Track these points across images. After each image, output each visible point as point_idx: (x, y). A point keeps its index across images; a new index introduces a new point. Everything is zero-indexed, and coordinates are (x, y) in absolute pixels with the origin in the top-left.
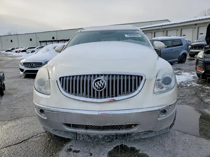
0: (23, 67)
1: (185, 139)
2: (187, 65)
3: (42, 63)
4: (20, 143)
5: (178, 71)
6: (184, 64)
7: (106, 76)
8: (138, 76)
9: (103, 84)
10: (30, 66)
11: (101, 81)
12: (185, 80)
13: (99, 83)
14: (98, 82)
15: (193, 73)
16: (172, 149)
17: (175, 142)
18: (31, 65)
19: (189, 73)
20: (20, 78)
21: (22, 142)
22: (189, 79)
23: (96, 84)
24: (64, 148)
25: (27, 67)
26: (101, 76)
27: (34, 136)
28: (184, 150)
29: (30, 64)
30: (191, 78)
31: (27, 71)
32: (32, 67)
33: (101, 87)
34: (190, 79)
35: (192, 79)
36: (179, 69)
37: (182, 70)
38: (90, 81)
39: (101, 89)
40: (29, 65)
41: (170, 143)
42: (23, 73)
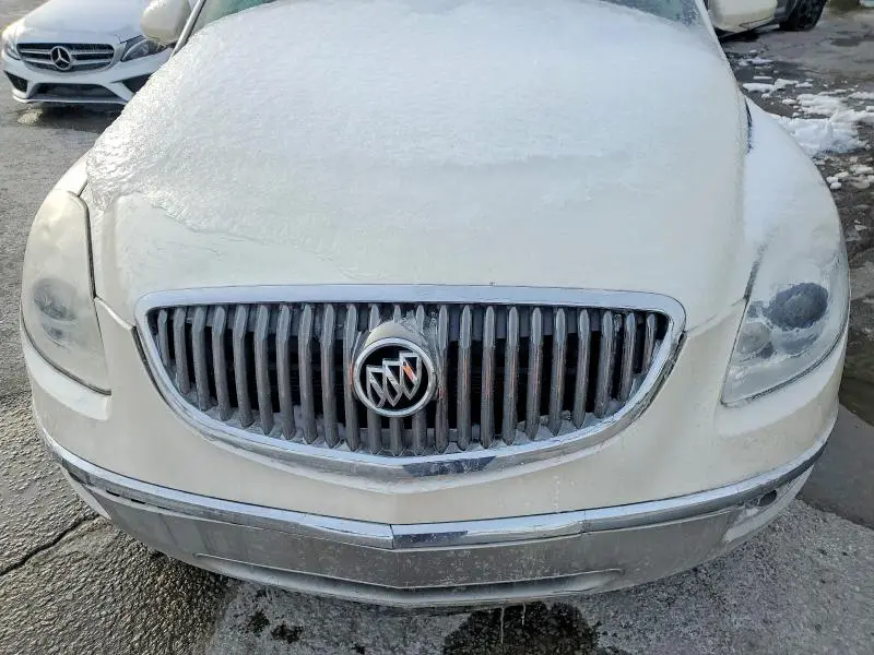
0: (20, 68)
1: (823, 552)
2: (826, 45)
3: (110, 47)
4: (15, 566)
5: (781, 83)
6: (813, 32)
7: (437, 312)
8: (641, 315)
9: (415, 378)
10: (52, 62)
11: (403, 356)
12: (817, 146)
13: (395, 370)
14: (386, 363)
15: (855, 95)
16: (759, 626)
17: (772, 571)
18: (55, 55)
19: (838, 94)
20: (14, 123)
21: (24, 560)
22: (836, 143)
23: (371, 380)
24: (231, 606)
25: (39, 66)
26: (404, 314)
27: (85, 519)
28: (818, 628)
29: (49, 52)
30: (846, 134)
31: (43, 89)
32: (62, 67)
33: (403, 395)
34: (843, 138)
35: (853, 141)
36: (784, 70)
37: (801, 76)
38: (338, 346)
39: (405, 403)
40: (47, 57)
41: (750, 578)
42: (23, 95)
